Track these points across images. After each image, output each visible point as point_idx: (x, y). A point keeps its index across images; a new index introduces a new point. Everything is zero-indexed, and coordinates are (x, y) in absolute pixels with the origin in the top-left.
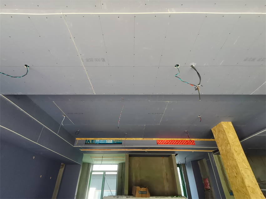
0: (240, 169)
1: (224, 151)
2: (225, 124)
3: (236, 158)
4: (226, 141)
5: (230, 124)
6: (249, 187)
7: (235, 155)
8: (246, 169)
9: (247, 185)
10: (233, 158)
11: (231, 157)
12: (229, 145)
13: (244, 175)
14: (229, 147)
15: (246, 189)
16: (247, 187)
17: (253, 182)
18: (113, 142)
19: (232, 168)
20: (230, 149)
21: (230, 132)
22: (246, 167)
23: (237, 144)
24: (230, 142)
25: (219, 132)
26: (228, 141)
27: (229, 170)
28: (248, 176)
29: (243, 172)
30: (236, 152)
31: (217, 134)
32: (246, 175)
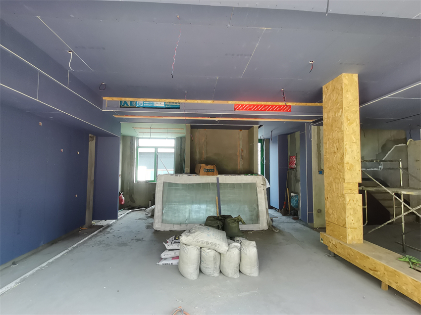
0: (345, 143)
1: (331, 119)
2: (347, 77)
3: (345, 129)
4: (338, 105)
5: (355, 77)
6: (348, 163)
7: (345, 124)
8: (353, 143)
9: (345, 162)
10: (340, 128)
11: (339, 128)
12: (341, 110)
13: (346, 150)
14: (340, 114)
15: (343, 166)
16: (345, 164)
17: (356, 158)
18: (165, 105)
19: (334, 142)
20: (341, 116)
21: (350, 91)
22: (355, 140)
23: (354, 109)
24: (344, 106)
25: (333, 90)
26: (342, 105)
27: (329, 145)
28: (352, 151)
29: (347, 147)
30: (349, 120)
31: (329, 93)
32: (350, 150)
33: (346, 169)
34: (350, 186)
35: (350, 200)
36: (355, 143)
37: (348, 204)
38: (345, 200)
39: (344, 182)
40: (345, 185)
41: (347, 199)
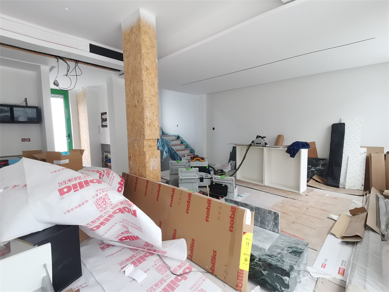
0: (145, 95)
1: (131, 66)
3: (144, 79)
4: (137, 48)
7: (144, 73)
8: (152, 96)
9: (145, 117)
10: (140, 78)
11: (138, 77)
12: (140, 55)
13: (146, 104)
14: (139, 60)
15: (143, 122)
16: (145, 119)
17: (155, 113)
19: (135, 94)
20: (140, 63)
22: (154, 93)
24: (143, 52)
26: (140, 49)
27: (130, 97)
28: (151, 105)
29: (147, 100)
30: (148, 69)
32: (150, 103)
33: (146, 125)
34: (150, 143)
35: (150, 157)
36: (154, 96)
37: (148, 162)
38: (145, 158)
39: (144, 139)
40: (145, 142)
41: (147, 157)
